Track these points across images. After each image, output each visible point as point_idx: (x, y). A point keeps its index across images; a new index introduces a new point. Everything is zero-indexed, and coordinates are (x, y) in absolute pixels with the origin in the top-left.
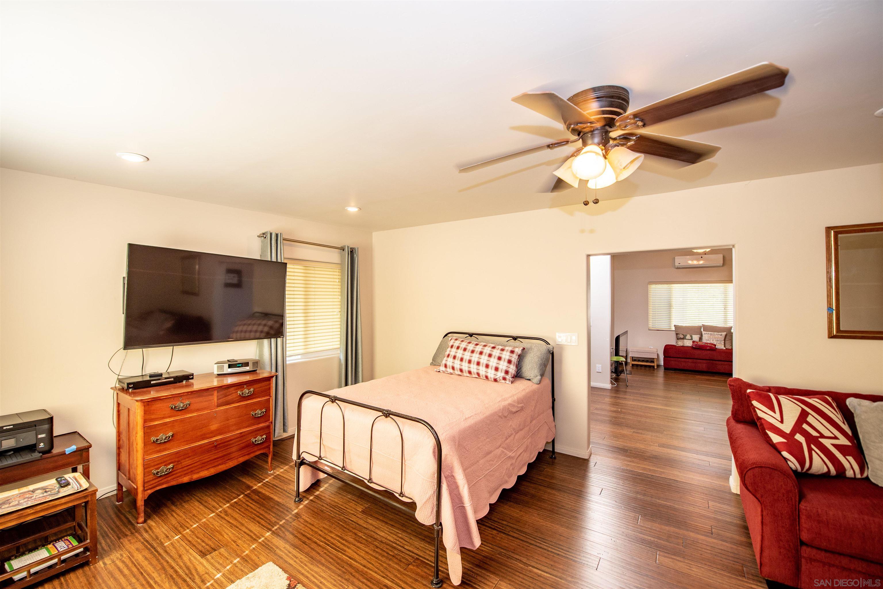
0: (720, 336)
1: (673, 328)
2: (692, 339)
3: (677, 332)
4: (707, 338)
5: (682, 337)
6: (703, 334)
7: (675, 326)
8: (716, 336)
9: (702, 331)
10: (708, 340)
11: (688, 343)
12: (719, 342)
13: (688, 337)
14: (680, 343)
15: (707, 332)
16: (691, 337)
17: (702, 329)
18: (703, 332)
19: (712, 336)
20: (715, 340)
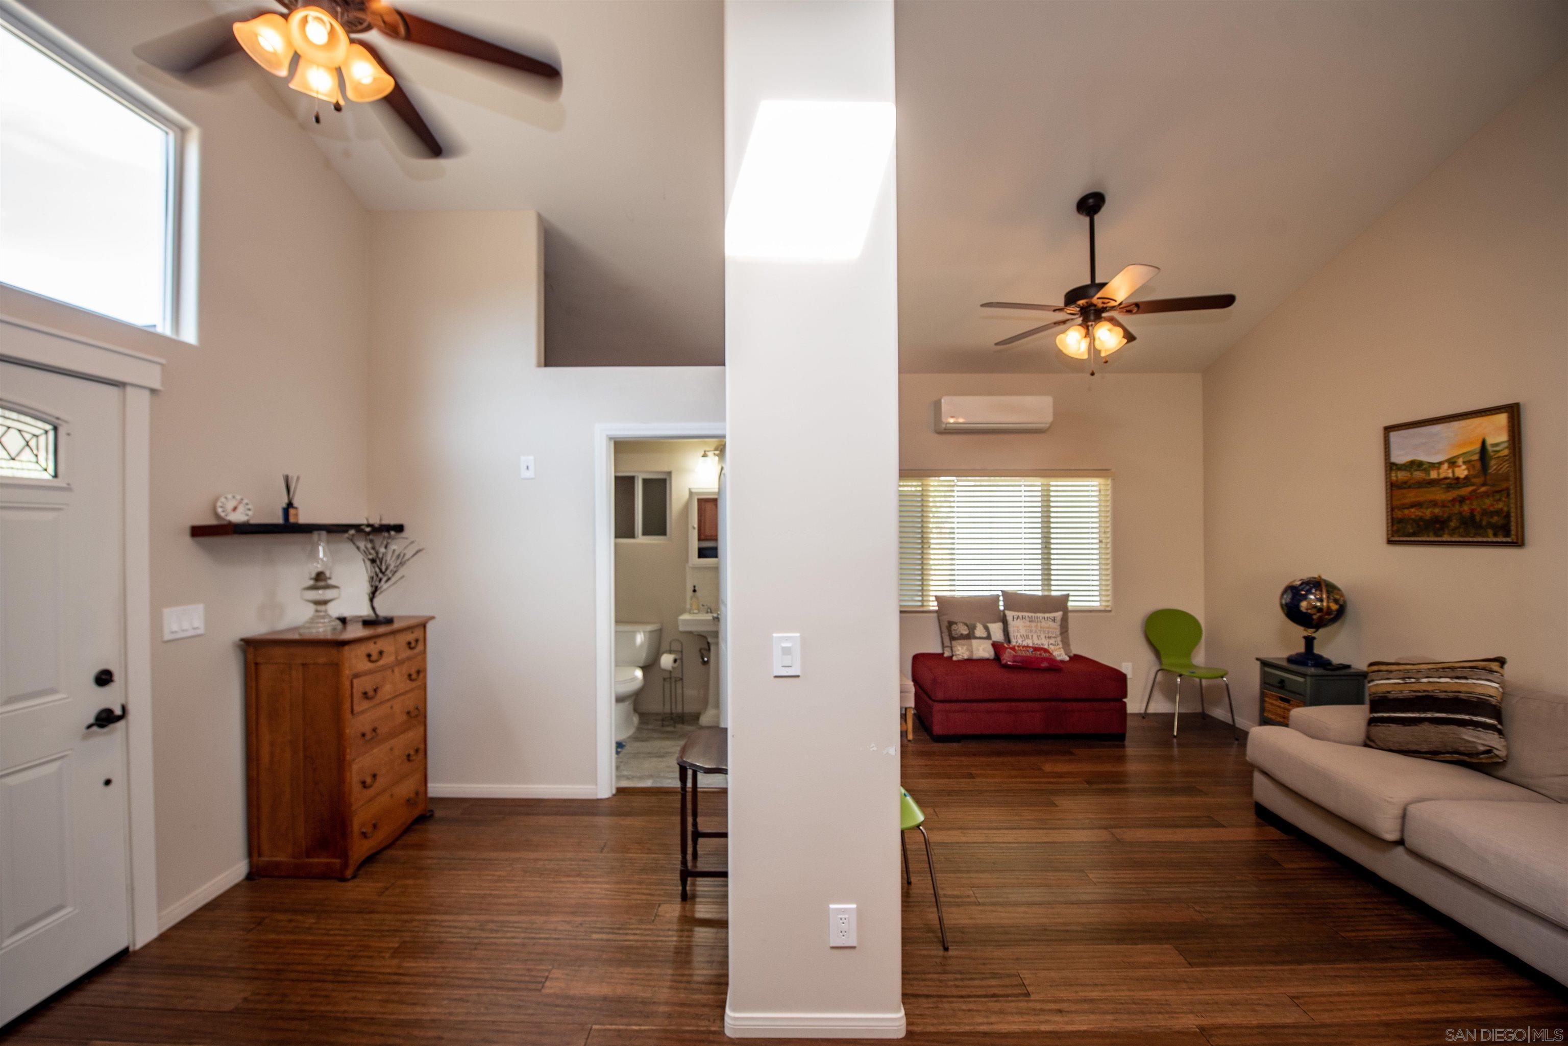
0: (1051, 624)
1: (933, 605)
2: (989, 637)
3: (946, 619)
4: (1023, 632)
5: (965, 632)
6: (1009, 619)
7: (938, 598)
8: (1044, 624)
9: (1002, 608)
10: (1027, 637)
11: (982, 650)
12: (1052, 641)
13: (980, 631)
14: (961, 651)
15: (1020, 614)
16: (987, 629)
17: (1001, 603)
18: (1010, 614)
19: (1033, 624)
20: (1043, 636)
